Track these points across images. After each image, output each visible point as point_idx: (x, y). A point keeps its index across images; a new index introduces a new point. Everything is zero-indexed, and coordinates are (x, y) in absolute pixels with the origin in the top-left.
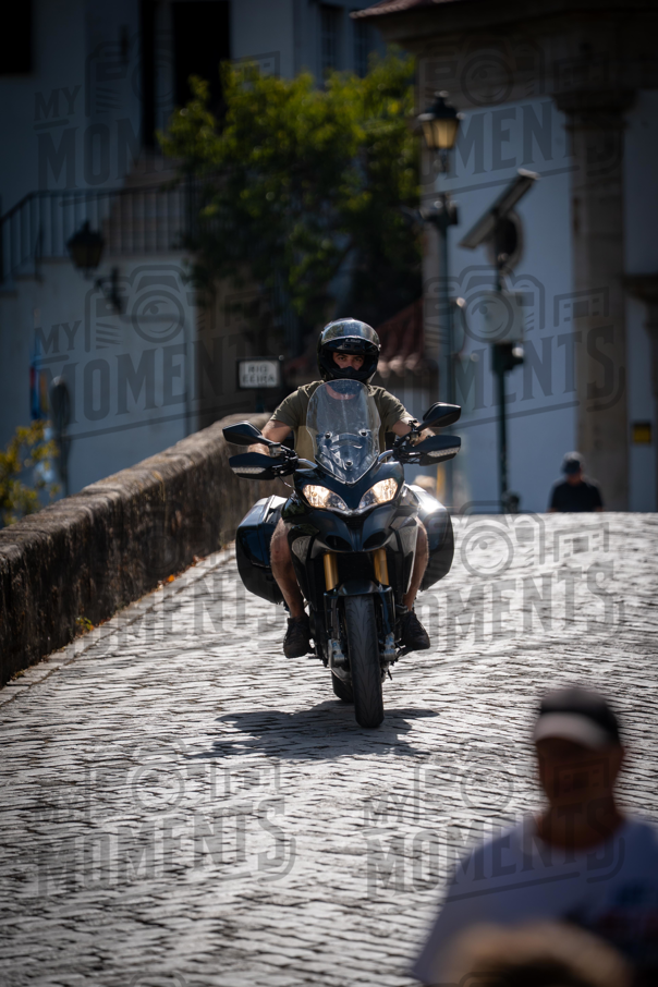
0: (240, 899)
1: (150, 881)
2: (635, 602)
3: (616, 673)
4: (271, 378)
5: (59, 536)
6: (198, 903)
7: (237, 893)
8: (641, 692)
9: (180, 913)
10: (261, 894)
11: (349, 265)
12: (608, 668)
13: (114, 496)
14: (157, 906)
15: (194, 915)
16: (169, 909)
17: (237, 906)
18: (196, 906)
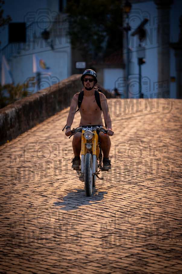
0: (65, 190)
1: (45, 186)
2: (166, 120)
3: (160, 137)
4: (83, 66)
5: (31, 103)
6: (56, 191)
7: (65, 189)
8: (165, 142)
9: (51, 194)
10: (71, 189)
11: (106, 39)
12: (158, 136)
13: (44, 93)
14: (46, 192)
15: (54, 194)
16: (49, 192)
17: (65, 192)
18: (55, 192)
